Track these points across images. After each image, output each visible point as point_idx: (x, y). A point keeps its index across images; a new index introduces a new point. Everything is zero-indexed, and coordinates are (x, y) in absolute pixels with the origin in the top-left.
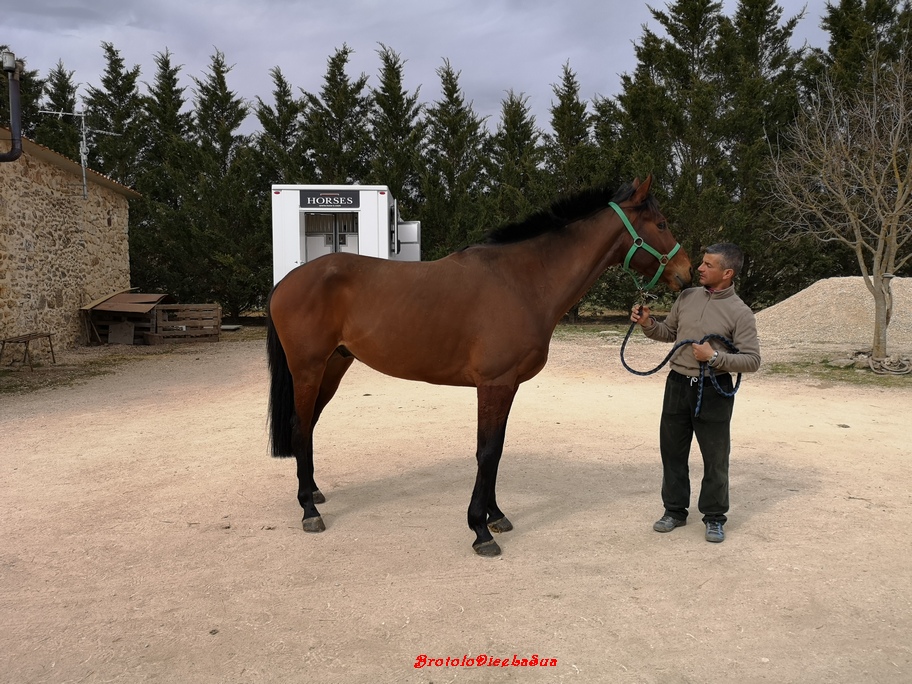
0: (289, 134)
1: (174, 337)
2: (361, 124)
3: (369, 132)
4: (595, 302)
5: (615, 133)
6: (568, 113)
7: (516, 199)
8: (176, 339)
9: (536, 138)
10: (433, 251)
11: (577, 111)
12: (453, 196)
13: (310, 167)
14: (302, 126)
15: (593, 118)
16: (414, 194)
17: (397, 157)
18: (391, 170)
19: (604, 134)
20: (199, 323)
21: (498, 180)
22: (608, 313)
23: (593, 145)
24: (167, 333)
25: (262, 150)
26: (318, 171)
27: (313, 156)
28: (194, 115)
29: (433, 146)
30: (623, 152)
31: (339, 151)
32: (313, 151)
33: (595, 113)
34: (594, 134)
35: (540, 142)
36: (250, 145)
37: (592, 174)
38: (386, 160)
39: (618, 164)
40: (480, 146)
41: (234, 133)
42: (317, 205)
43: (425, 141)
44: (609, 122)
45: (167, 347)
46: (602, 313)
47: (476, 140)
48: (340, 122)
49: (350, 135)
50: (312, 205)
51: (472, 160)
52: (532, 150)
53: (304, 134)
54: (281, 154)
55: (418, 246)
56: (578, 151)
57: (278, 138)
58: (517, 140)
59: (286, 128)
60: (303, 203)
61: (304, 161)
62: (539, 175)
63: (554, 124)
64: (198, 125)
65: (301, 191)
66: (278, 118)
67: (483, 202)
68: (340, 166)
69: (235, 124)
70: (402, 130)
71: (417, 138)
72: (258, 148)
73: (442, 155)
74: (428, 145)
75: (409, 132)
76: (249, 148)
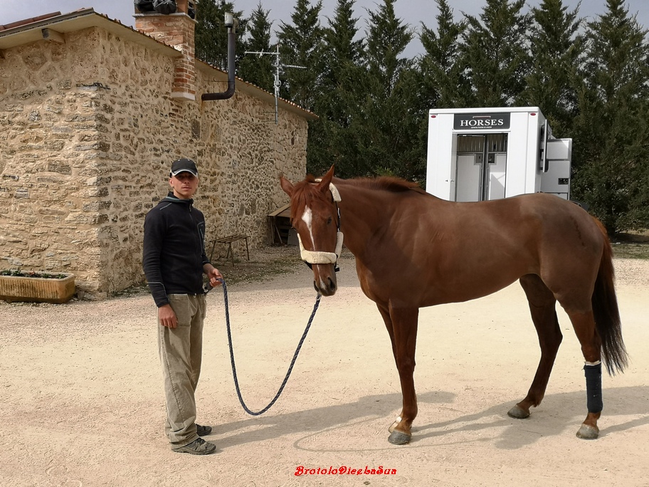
0: (449, 55)
2: (518, 42)
3: (526, 49)
10: (586, 166)
12: (610, 110)
13: (466, 85)
14: (462, 47)
16: (569, 108)
17: (553, 73)
18: (547, 86)
25: (423, 71)
26: (474, 89)
27: (470, 74)
28: (365, 42)
29: (592, 60)
31: (495, 70)
32: (470, 70)
36: (412, 67)
38: (541, 76)
41: (399, 57)
42: (469, 127)
43: (584, 55)
47: (640, 51)
48: (498, 41)
49: (507, 54)
50: (464, 127)
51: (634, 72)
53: (462, 55)
54: (440, 75)
55: (568, 163)
57: (438, 59)
59: (446, 50)
60: (457, 126)
61: (462, 79)
64: (368, 51)
65: (455, 114)
66: (439, 41)
68: (495, 84)
69: (399, 49)
70: (560, 45)
71: (575, 53)
72: (419, 70)
73: (601, 68)
74: (587, 58)
75: (567, 47)
76: (411, 70)
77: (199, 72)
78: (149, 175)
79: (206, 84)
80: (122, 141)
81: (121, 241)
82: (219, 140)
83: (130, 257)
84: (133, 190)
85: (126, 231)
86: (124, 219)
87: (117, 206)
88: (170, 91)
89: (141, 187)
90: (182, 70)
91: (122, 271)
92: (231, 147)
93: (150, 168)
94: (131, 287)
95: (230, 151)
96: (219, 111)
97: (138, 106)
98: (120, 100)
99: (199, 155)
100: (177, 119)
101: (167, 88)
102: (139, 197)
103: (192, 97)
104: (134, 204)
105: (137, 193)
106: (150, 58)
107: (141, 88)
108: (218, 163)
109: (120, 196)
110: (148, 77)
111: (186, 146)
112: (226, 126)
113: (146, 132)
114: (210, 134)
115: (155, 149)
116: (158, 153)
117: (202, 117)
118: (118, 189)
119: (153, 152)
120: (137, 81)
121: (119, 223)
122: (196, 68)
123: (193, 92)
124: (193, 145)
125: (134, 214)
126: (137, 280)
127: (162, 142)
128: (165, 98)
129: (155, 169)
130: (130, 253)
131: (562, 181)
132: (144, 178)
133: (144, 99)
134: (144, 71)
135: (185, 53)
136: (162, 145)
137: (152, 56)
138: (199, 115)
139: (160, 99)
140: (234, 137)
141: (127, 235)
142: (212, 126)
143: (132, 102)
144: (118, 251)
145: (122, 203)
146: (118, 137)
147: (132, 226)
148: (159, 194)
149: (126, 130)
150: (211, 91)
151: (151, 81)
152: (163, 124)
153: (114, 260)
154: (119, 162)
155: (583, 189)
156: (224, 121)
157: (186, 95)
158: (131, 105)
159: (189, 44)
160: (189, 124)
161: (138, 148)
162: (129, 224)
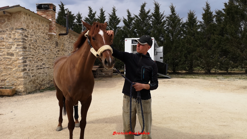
0: (131, 26)
1: (102, 76)
2: (149, 22)
3: (151, 24)
4: (216, 68)
5: (222, 20)
6: (207, 15)
7: (191, 40)
8: (102, 77)
9: (197, 22)
10: (167, 54)
11: (210, 14)
12: (173, 39)
13: (135, 33)
14: (134, 23)
15: (215, 16)
16: (162, 39)
17: (158, 30)
18: (156, 33)
19: (218, 20)
20: (107, 73)
21: (186, 35)
22: (220, 71)
23: (215, 23)
24: (100, 75)
25: (124, 30)
26: (137, 34)
27: (136, 31)
28: (108, 22)
29: (168, 26)
30: (224, 25)
31: (143, 29)
32: (136, 29)
33: (215, 14)
34: (215, 20)
35: (199, 24)
36: (121, 29)
37: (214, 32)
38: (155, 31)
39: (223, 28)
40: (181, 26)
41: (117, 26)
42: (136, 43)
43: (166, 25)
44: (220, 16)
45: (100, 79)
46: (218, 71)
47: (180, 24)
48: (143, 22)
49: (146, 25)
50: (134, 43)
51: (179, 29)
52: (196, 26)
53: (134, 25)
54: (128, 31)
55: (162, 53)
56: (210, 25)
57: (128, 27)
58: (192, 23)
59: (130, 24)
60: (132, 43)
61: (134, 32)
62: (198, 33)
63: (203, 18)
64: (109, 25)
65: (132, 40)
66: (128, 22)
67: (182, 41)
68: (143, 33)
69: (118, 24)
70: (159, 23)
71: (163, 25)
72: (123, 30)
73: (170, 29)
74: (166, 26)
75: (161, 23)
76: (121, 30)
77: (57, 27)
78: (41, 57)
79: (60, 31)
80: (31, 46)
81: (31, 77)
82: (65, 47)
83: (35, 82)
84: (35, 61)
85: (33, 73)
86: (33, 70)
87: (30, 66)
88: (48, 32)
89: (38, 60)
90: (51, 26)
91: (32, 86)
92: (69, 50)
93: (41, 55)
94: (35, 91)
95: (68, 51)
96: (64, 39)
97: (37, 36)
98: (31, 34)
99: (58, 51)
100: (50, 40)
101: (47, 31)
102: (38, 63)
103: (55, 34)
104: (36, 65)
105: (37, 62)
106: (41, 22)
107: (38, 31)
108: (65, 54)
109: (31, 63)
110: (40, 28)
111: (54, 49)
112: (67, 43)
113: (40, 44)
114: (62, 45)
115: (43, 49)
116: (44, 50)
117: (59, 40)
118: (30, 61)
119: (42, 50)
120: (36, 29)
121: (31, 71)
122: (56, 26)
123: (55, 33)
124: (56, 48)
125: (36, 68)
126: (37, 88)
127: (45, 47)
128: (46, 34)
129: (43, 55)
130: (35, 80)
131: (161, 58)
132: (39, 58)
133: (39, 34)
134: (39, 26)
135: (53, 21)
136: (46, 48)
137: (41, 21)
138: (58, 40)
139: (45, 34)
140: (70, 47)
141: (33, 75)
142: (62, 43)
143: (35, 35)
144: (30, 80)
145: (31, 65)
146: (30, 45)
147: (35, 72)
148: (44, 62)
149: (33, 43)
150: (62, 33)
151: (41, 29)
152: (46, 42)
153: (29, 82)
154: (30, 53)
155: (167, 61)
156: (66, 42)
157: (53, 33)
158: (34, 36)
159: (54, 19)
160: (55, 42)
161: (37, 49)
162: (34, 71)
